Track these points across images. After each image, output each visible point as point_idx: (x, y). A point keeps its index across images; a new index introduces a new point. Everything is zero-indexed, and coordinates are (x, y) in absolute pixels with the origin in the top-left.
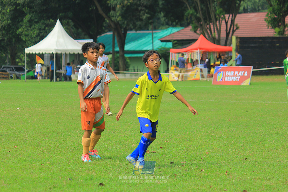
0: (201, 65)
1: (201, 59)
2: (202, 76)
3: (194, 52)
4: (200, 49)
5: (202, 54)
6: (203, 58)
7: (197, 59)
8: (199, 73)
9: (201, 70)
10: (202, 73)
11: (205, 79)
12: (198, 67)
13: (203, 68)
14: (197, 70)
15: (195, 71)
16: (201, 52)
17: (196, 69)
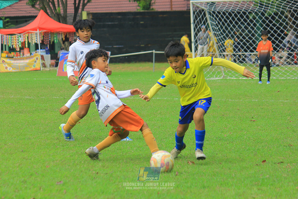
0: (42, 50)
1: (41, 42)
2: (44, 65)
3: (31, 33)
4: (40, 29)
5: (42, 36)
6: (44, 40)
7: (36, 42)
8: (40, 61)
9: (42, 57)
10: (44, 62)
11: (48, 69)
12: (38, 53)
13: (44, 54)
14: (37, 57)
15: (35, 58)
16: (41, 33)
17: (35, 55)
